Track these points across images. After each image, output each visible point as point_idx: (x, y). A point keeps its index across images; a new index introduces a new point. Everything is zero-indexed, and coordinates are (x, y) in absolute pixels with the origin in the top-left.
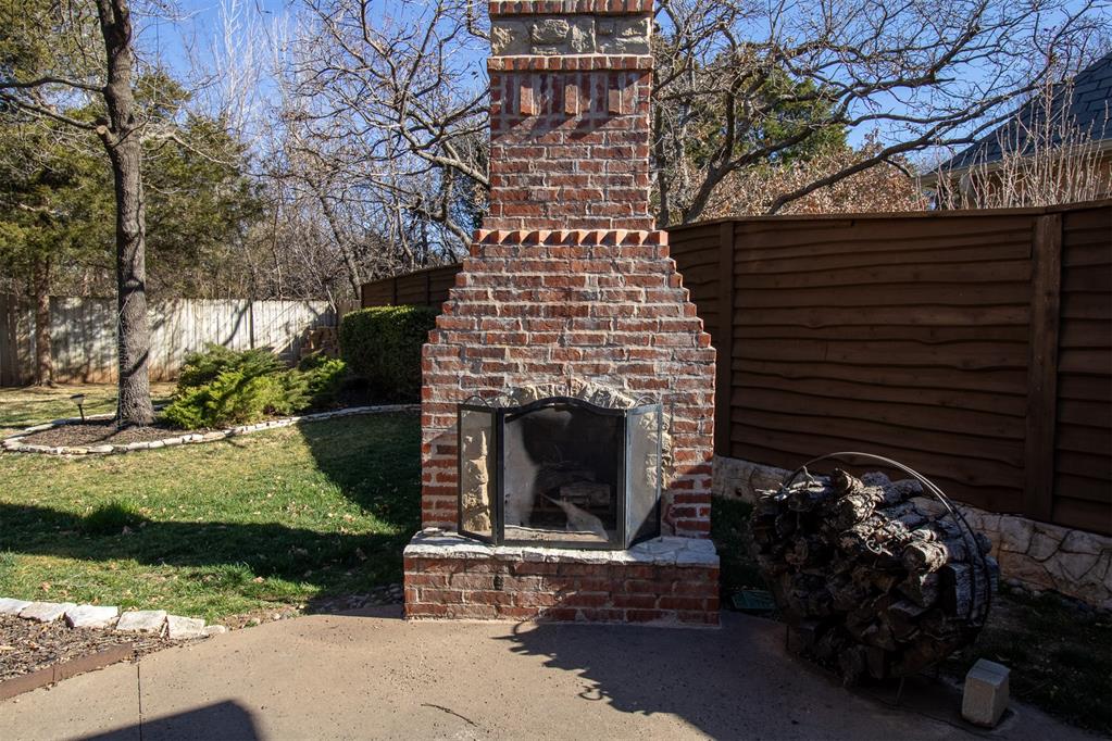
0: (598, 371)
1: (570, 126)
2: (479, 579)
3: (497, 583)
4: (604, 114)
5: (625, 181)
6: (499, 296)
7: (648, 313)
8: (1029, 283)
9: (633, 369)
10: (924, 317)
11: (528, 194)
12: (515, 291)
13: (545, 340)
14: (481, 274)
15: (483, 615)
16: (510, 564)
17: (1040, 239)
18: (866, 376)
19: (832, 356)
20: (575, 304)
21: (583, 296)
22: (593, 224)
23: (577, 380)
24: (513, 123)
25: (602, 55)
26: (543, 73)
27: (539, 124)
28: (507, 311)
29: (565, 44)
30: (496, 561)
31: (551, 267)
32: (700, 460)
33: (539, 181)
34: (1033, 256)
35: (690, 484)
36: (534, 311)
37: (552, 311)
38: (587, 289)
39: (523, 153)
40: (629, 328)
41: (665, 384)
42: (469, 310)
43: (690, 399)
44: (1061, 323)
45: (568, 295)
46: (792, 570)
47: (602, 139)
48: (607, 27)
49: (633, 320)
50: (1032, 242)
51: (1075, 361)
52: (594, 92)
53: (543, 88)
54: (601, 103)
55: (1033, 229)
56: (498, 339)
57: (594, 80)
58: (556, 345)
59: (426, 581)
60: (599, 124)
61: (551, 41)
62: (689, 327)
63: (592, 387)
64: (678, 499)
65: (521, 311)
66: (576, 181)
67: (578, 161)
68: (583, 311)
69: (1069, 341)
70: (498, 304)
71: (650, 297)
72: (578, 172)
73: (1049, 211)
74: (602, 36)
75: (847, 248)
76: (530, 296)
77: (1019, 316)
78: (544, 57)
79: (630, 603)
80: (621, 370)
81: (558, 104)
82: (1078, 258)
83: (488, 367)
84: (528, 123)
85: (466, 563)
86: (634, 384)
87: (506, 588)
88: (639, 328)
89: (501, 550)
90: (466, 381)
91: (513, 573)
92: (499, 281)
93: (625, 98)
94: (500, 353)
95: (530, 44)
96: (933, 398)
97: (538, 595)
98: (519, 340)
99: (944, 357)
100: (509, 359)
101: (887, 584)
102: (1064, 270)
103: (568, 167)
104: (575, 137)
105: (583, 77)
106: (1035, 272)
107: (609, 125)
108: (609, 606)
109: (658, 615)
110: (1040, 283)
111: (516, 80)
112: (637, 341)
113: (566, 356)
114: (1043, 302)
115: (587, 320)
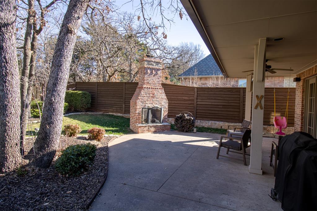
0: (156, 104)
1: (153, 75)
2: (147, 128)
3: (149, 128)
4: (157, 74)
5: (159, 82)
6: (146, 95)
7: (162, 97)
8: (194, 95)
9: (160, 104)
10: (184, 98)
11: (149, 82)
12: (148, 94)
13: (151, 100)
14: (144, 92)
15: (147, 132)
16: (150, 126)
17: (195, 90)
18: (177, 105)
19: (172, 102)
20: (154, 96)
21: (155, 95)
22: (156, 86)
23: (154, 105)
24: (147, 74)
25: (157, 67)
26: (151, 68)
27: (150, 74)
28: (147, 97)
29: (153, 65)
30: (149, 126)
31: (152, 91)
32: (166, 114)
33: (150, 81)
34: (194, 92)
35: (165, 117)
36: (150, 97)
37: (152, 97)
38: (155, 94)
39: (148, 77)
40: (160, 99)
41: (163, 105)
42: (142, 96)
43: (165, 107)
44: (197, 99)
45: (153, 95)
46: (178, 123)
47: (156, 77)
48: (157, 64)
49: (160, 98)
50: (194, 90)
51: (198, 103)
52: (156, 71)
53: (150, 70)
54: (157, 72)
55: (194, 89)
56: (145, 100)
57: (156, 70)
58: (152, 101)
59: (141, 129)
60: (156, 75)
61: (151, 64)
62: (166, 99)
63: (156, 106)
64: (164, 119)
65: (148, 97)
66: (154, 81)
67: (154, 79)
68: (155, 97)
69: (198, 101)
70: (146, 96)
71: (162, 95)
72: (154, 80)
73: (196, 87)
74: (157, 65)
75: (174, 89)
76: (149, 95)
77: (193, 98)
78: (151, 66)
79: (162, 129)
80: (159, 104)
81: (152, 72)
82: (198, 93)
83: (144, 103)
84: (149, 74)
85: (146, 126)
86: (160, 105)
87: (150, 129)
88: (161, 99)
89: (149, 125)
90: (142, 105)
91: (150, 127)
92: (146, 93)
93: (159, 72)
94: (146, 102)
95: (149, 65)
96: (185, 107)
97: (153, 129)
98: (148, 100)
99: (186, 102)
100: (147, 102)
101: (189, 122)
102: (197, 94)
103: (153, 80)
104: (154, 76)
105: (155, 69)
106: (195, 94)
107: (157, 75)
108: (160, 130)
109: (165, 131)
110: (195, 95)
111: (147, 69)
112: (160, 100)
113: (153, 102)
114: (195, 97)
115: (155, 98)
